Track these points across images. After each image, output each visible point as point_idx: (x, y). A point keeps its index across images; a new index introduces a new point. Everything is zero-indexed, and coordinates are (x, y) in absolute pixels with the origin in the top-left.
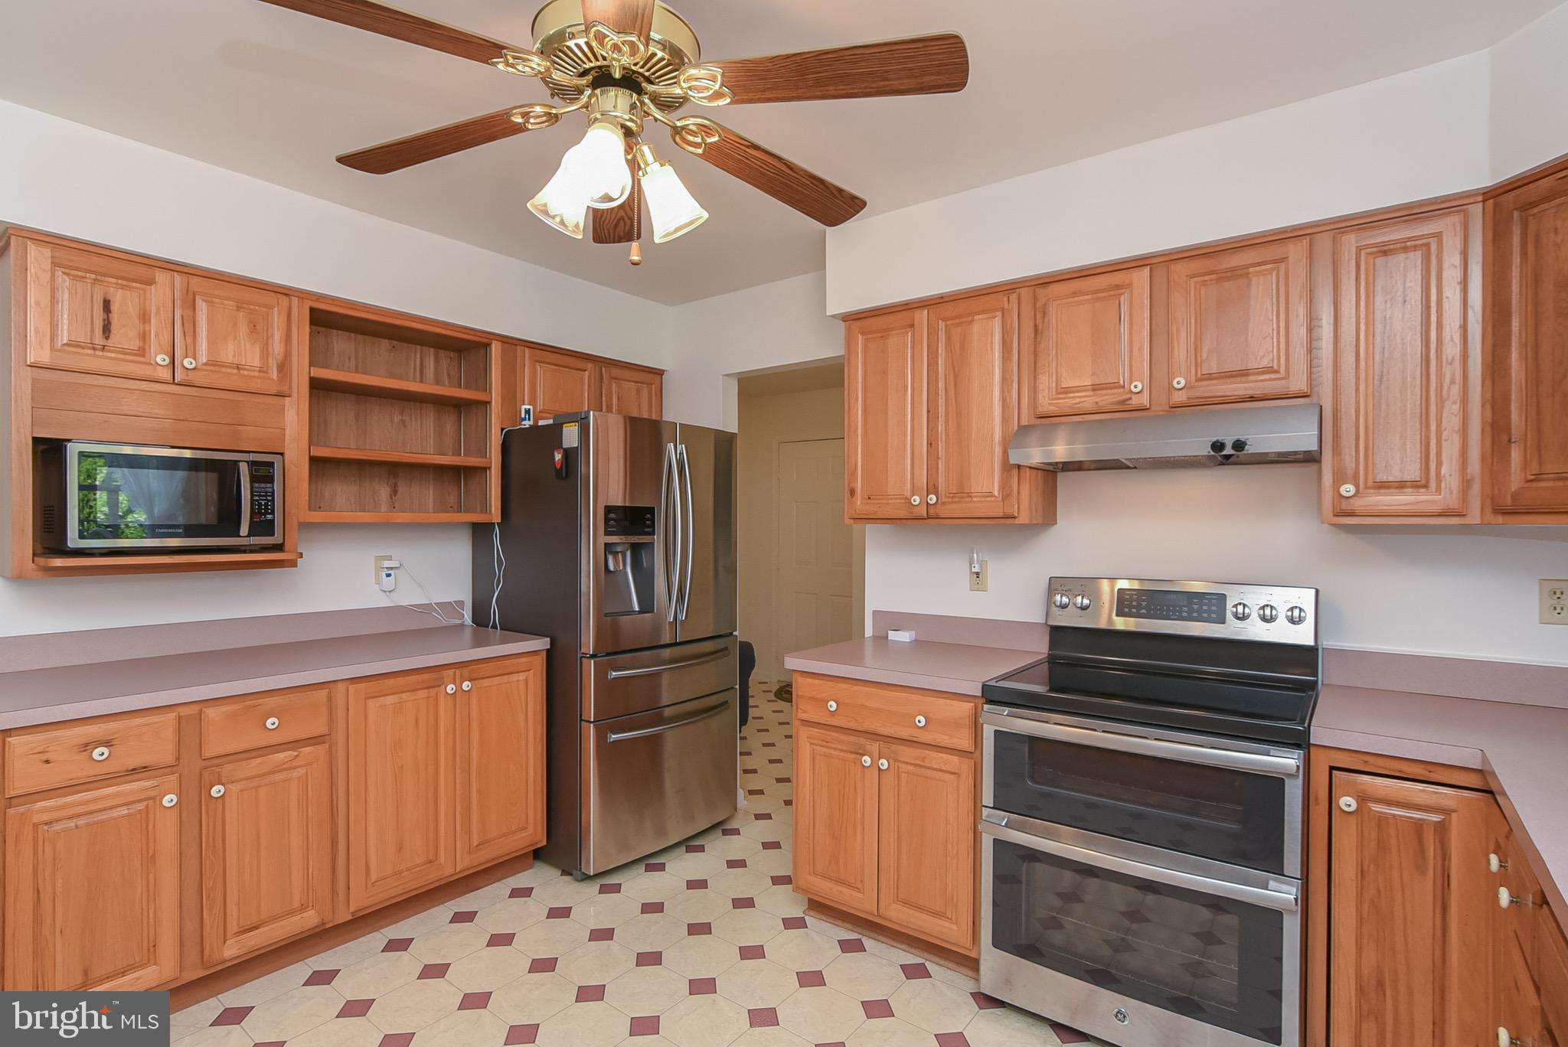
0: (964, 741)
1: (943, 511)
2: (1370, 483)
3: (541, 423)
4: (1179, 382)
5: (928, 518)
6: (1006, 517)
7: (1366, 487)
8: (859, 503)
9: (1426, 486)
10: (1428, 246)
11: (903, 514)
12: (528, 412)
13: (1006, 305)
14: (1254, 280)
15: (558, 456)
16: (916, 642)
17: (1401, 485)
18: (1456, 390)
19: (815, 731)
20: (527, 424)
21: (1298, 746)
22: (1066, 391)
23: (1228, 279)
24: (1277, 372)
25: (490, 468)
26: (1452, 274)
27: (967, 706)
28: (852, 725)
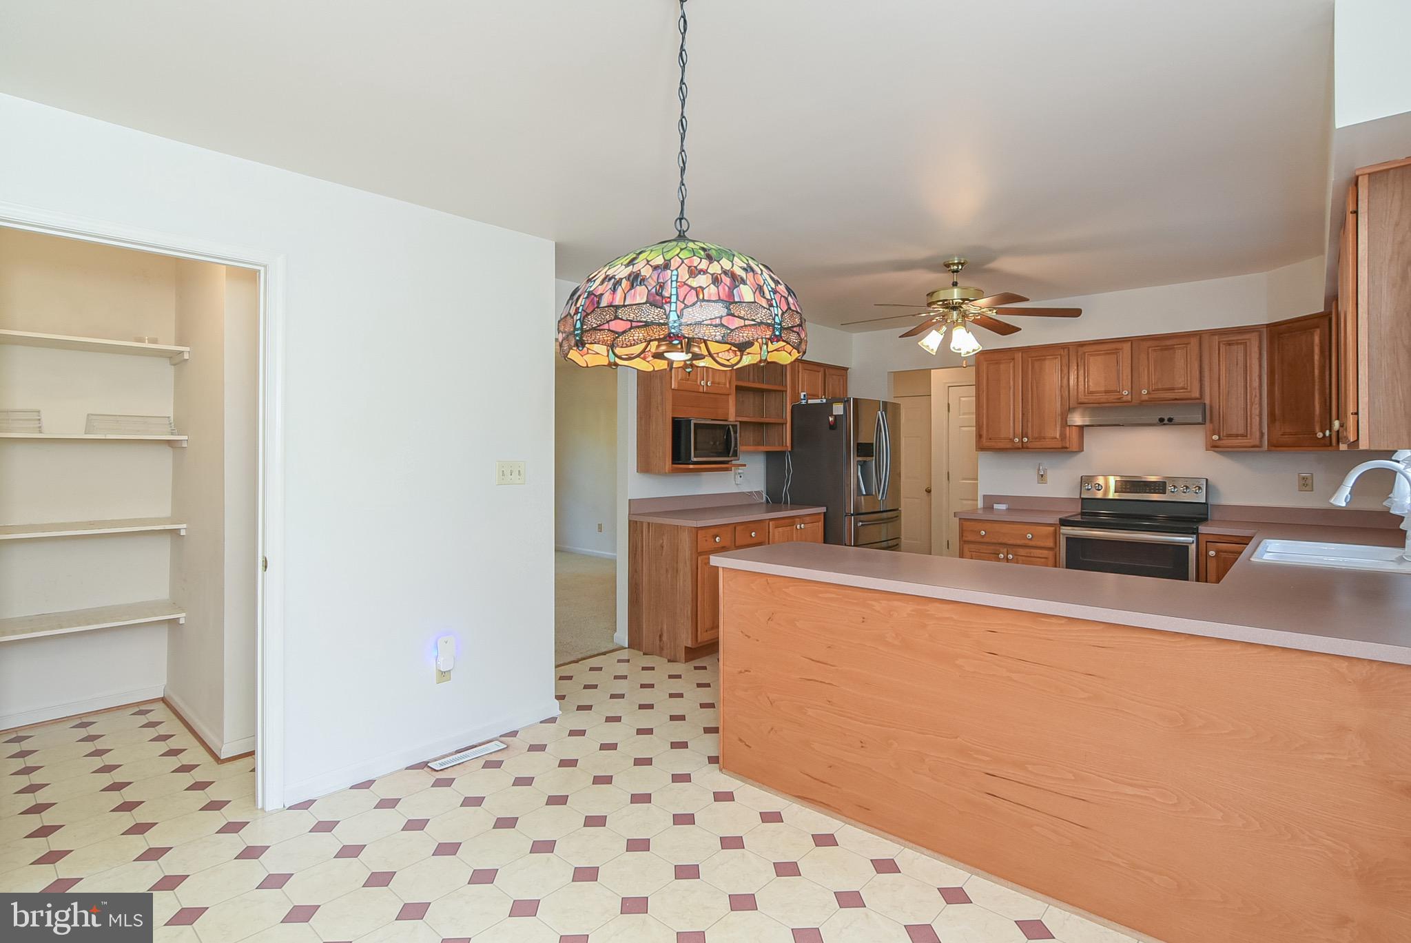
0: (1050, 544)
1: (1029, 445)
2: (1225, 434)
3: (810, 401)
4: (1144, 392)
5: (1023, 448)
6: (1063, 448)
7: (1223, 436)
8: (985, 441)
9: (1246, 436)
10: (1246, 343)
11: (1009, 446)
12: (805, 395)
13: (1062, 353)
14: (1177, 351)
15: (831, 419)
16: (1008, 509)
17: (1237, 436)
18: (1257, 399)
19: (972, 546)
20: (804, 402)
21: (1194, 533)
22: (1092, 393)
23: (1166, 349)
24: (1187, 389)
25: (786, 424)
26: (1255, 355)
27: (1052, 529)
28: (993, 541)
